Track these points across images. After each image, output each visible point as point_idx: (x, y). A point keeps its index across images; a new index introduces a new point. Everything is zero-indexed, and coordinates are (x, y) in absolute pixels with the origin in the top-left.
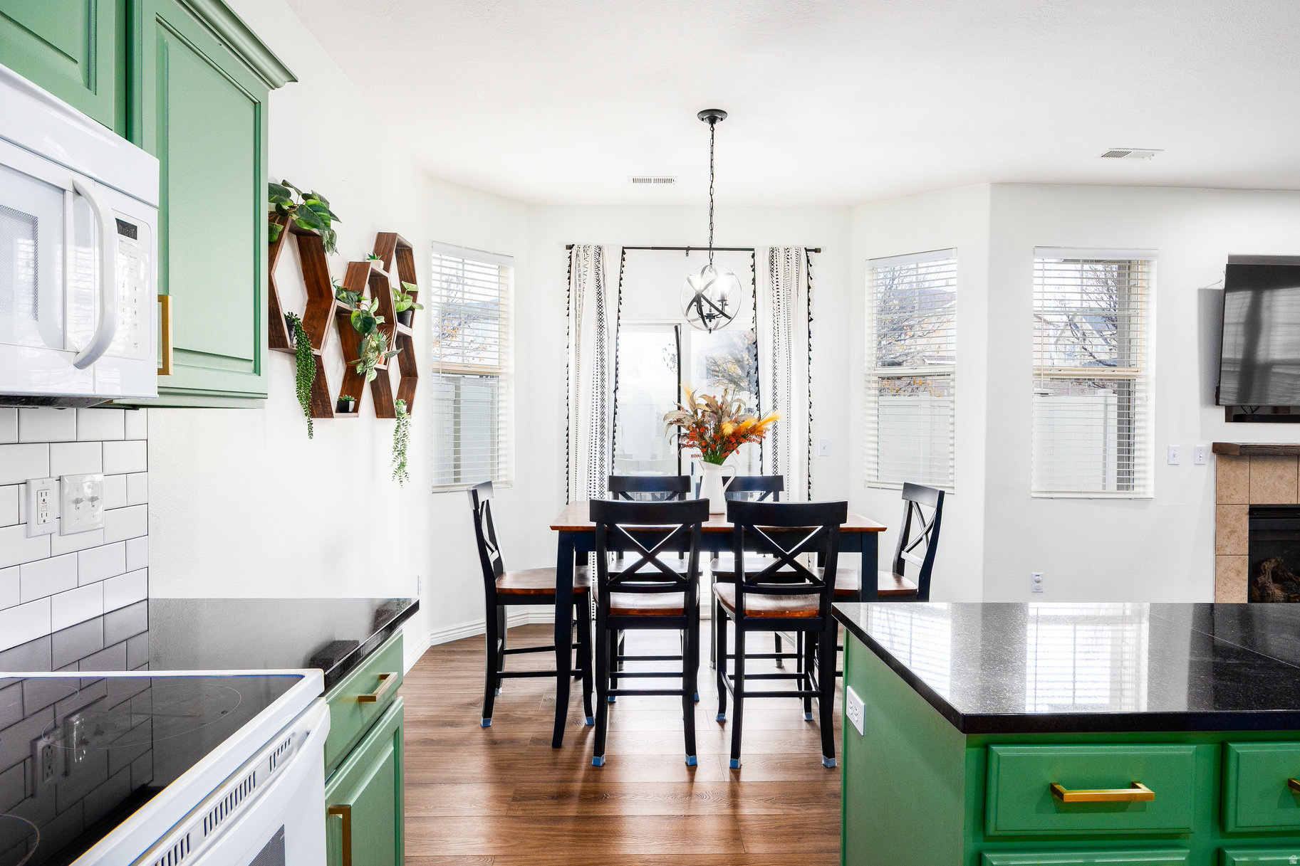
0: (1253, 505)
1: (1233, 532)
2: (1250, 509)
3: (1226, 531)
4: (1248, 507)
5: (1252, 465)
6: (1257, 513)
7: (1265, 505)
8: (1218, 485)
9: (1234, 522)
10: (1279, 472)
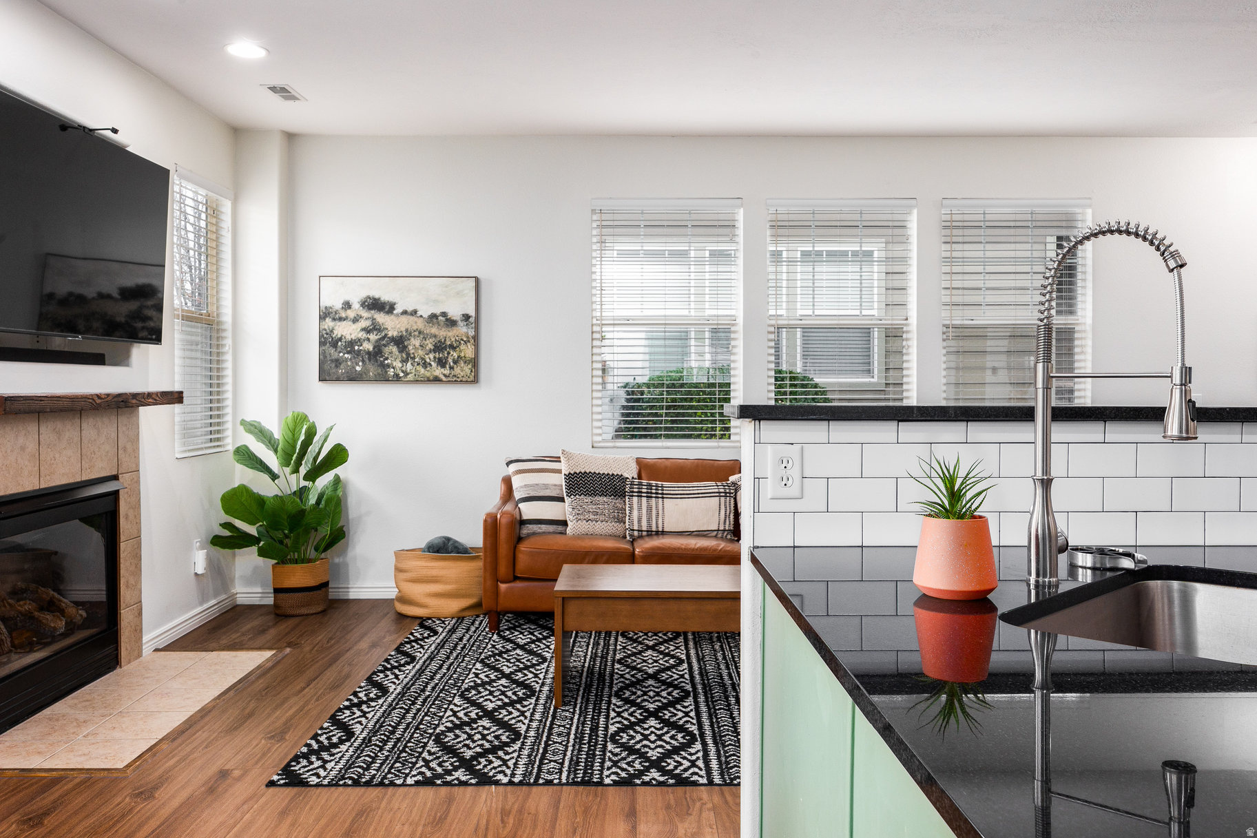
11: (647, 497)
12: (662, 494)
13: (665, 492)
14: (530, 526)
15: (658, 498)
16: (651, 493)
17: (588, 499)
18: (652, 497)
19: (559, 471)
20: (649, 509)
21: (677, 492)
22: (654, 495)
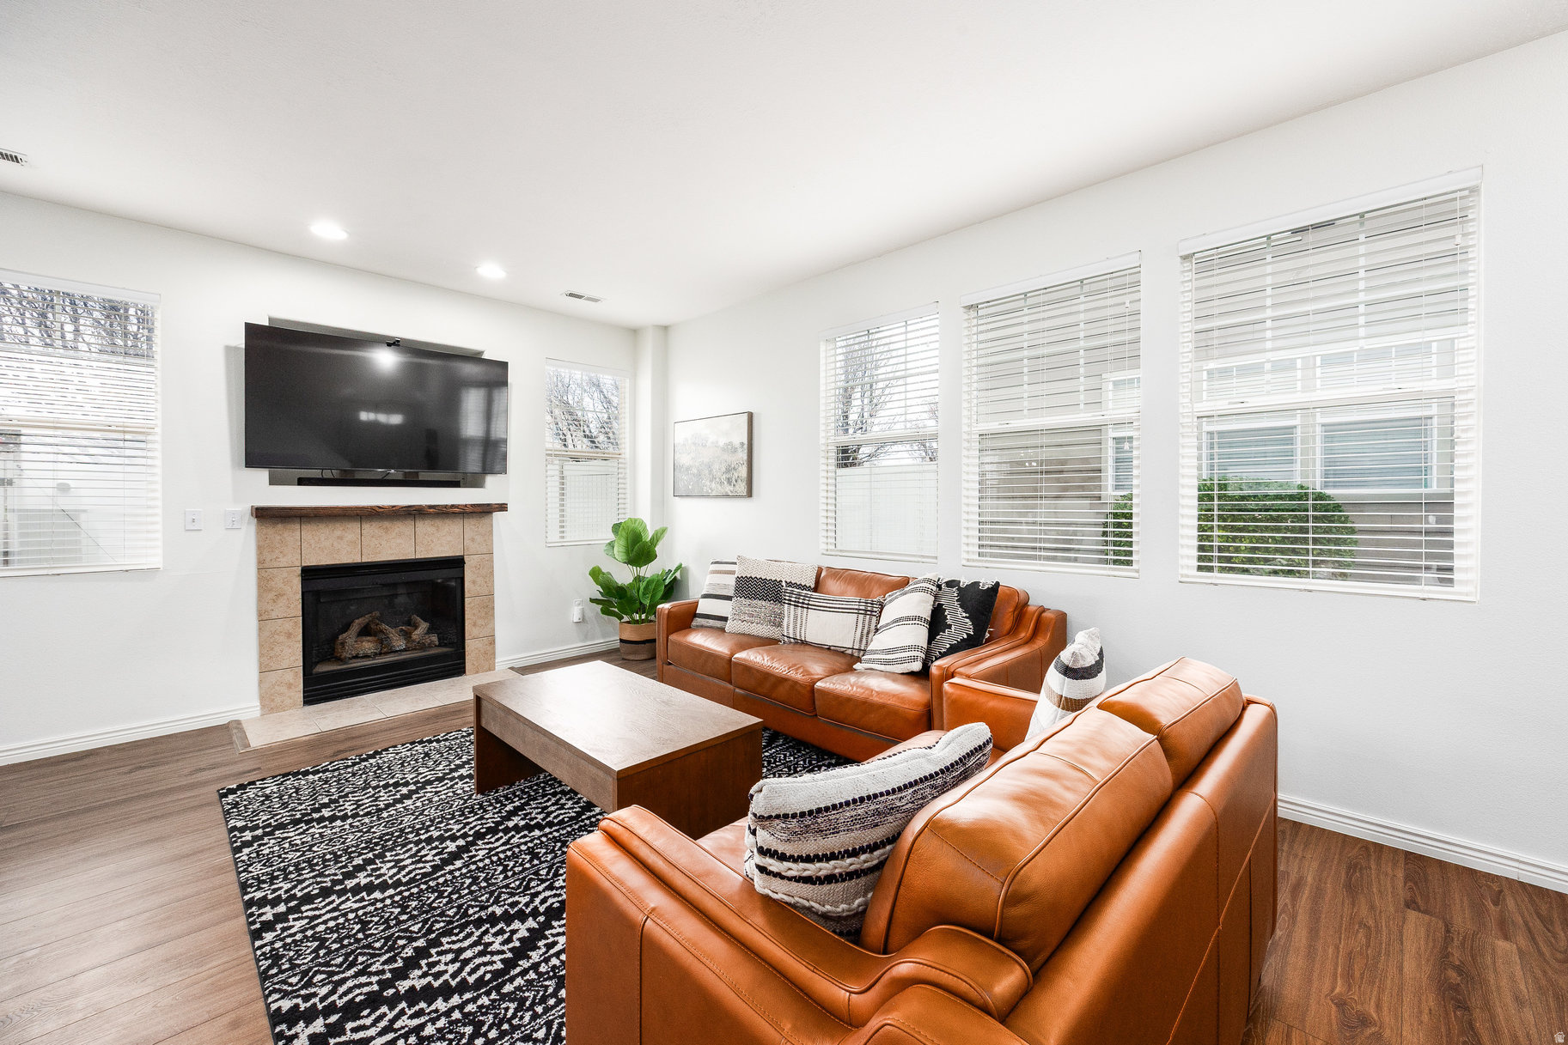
0: (305, 567)
1: (279, 595)
2: (302, 570)
3: (271, 595)
4: (300, 568)
5: (304, 526)
6: (310, 574)
7: (322, 566)
8: (260, 549)
9: (282, 586)
10: (338, 533)
11: (795, 605)
12: (808, 604)
13: (810, 603)
14: (699, 620)
15: (803, 607)
16: (798, 602)
17: (748, 602)
18: (798, 606)
19: (733, 573)
20: (796, 618)
21: (821, 604)
22: (800, 605)
